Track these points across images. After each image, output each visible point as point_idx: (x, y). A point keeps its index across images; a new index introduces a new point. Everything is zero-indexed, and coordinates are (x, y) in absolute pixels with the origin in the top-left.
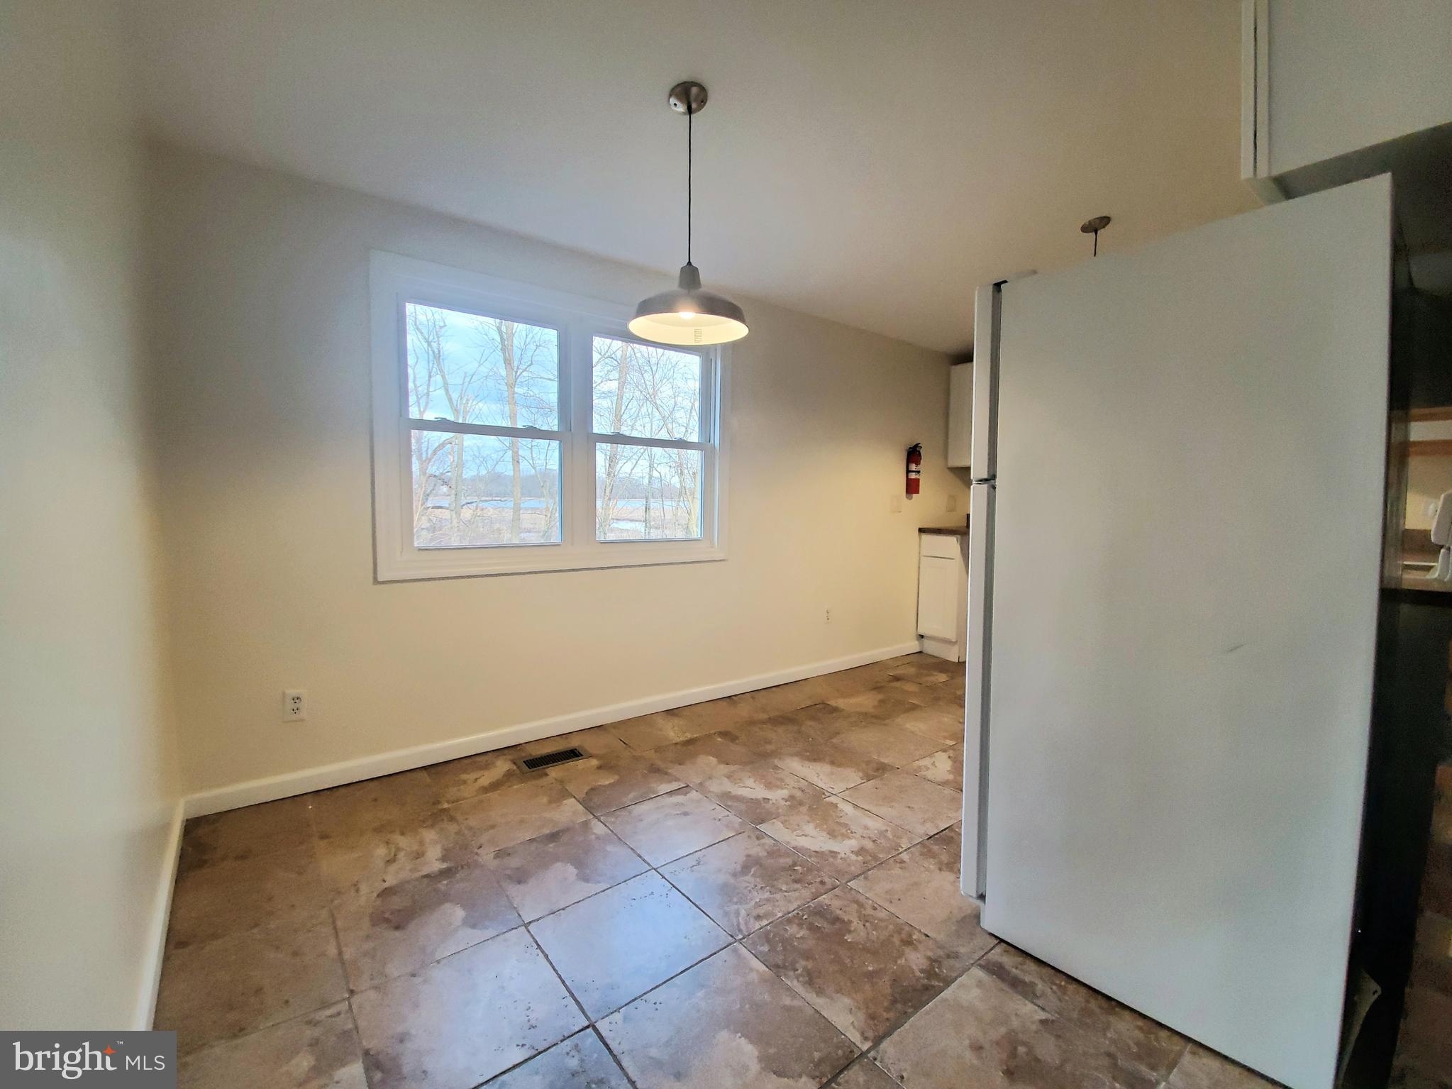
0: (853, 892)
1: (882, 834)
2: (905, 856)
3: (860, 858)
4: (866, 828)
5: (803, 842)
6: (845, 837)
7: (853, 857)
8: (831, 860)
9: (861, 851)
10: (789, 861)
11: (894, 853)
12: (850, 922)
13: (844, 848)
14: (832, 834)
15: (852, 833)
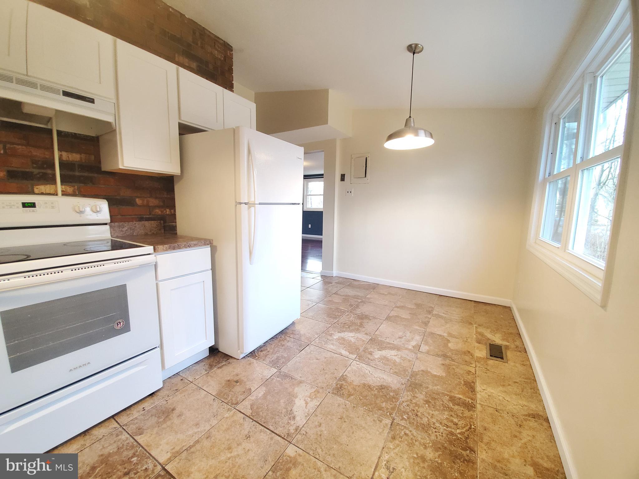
0: (329, 323)
1: (326, 343)
2: (316, 336)
3: (331, 332)
4: (333, 344)
5: (351, 334)
6: (338, 339)
7: (333, 332)
8: (339, 330)
9: (331, 335)
10: (351, 328)
11: (320, 336)
12: (327, 317)
13: (337, 336)
14: (343, 339)
15: (337, 341)
